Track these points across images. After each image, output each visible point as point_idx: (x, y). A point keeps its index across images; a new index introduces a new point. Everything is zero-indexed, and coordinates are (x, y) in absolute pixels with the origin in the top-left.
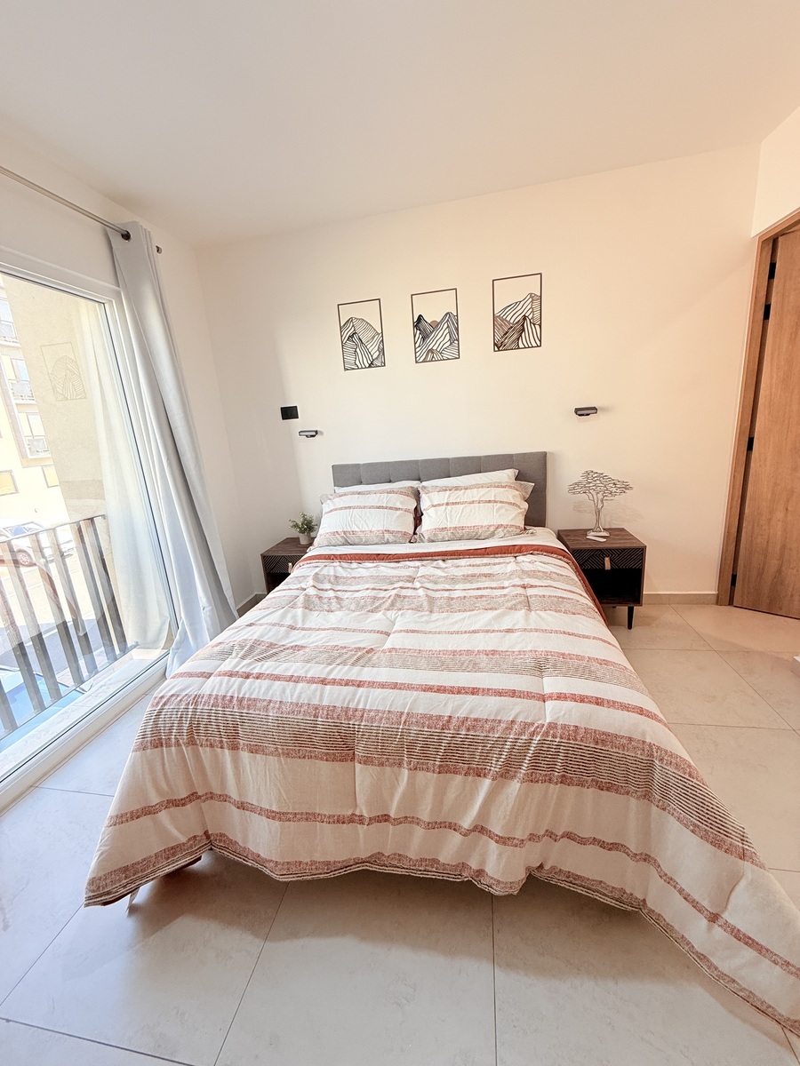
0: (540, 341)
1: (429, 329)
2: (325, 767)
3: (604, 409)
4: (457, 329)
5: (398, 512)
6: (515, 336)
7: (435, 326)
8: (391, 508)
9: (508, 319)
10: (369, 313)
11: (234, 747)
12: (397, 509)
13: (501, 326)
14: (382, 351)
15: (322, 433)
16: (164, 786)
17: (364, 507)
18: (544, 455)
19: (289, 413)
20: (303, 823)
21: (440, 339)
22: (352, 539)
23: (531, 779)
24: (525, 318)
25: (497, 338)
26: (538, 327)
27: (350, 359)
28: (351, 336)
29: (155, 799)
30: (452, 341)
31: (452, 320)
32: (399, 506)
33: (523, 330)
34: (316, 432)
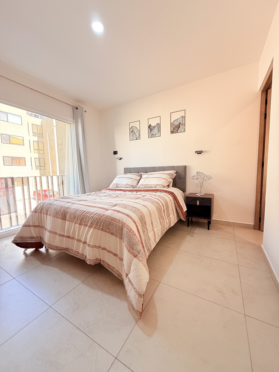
0: (185, 130)
1: (152, 128)
2: (60, 220)
3: (205, 151)
4: (160, 128)
5: (133, 180)
6: (177, 129)
7: (154, 127)
8: (131, 178)
9: (175, 124)
10: (137, 125)
11: (47, 214)
12: (133, 179)
13: (173, 126)
14: (140, 135)
15: (123, 159)
16: (34, 222)
17: (124, 178)
18: (186, 166)
19: (115, 153)
20: (54, 235)
21: (155, 131)
22: (118, 186)
23: (95, 228)
24: (180, 123)
25: (172, 130)
26: (184, 126)
27: (131, 137)
28: (132, 131)
29: (31, 224)
30: (158, 131)
31: (159, 125)
32: (134, 178)
33: (180, 127)
34: (121, 158)
